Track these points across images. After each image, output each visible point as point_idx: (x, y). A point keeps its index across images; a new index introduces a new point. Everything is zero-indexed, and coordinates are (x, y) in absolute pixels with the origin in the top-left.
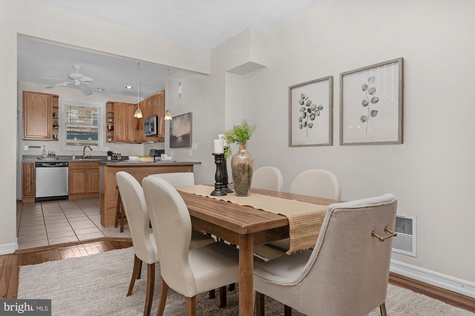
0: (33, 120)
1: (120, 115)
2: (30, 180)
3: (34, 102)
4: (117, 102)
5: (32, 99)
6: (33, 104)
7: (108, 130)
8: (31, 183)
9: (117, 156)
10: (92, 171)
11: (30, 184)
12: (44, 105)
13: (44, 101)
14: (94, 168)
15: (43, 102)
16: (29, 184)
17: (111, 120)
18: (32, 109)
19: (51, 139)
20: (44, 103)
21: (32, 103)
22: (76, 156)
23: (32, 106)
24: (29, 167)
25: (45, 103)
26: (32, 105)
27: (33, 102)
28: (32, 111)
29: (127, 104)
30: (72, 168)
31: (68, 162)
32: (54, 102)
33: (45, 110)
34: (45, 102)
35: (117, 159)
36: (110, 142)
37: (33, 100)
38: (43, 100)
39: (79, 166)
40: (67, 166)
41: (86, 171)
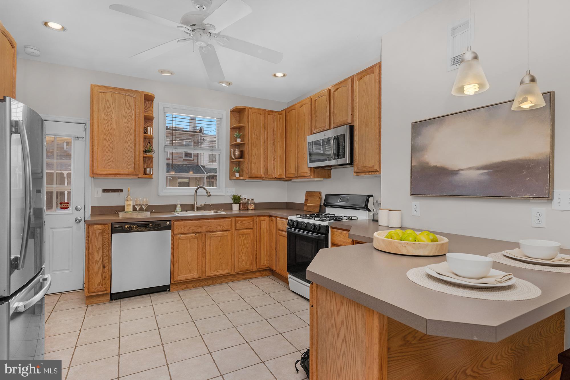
0: (109, 139)
1: (255, 130)
2: (102, 258)
3: (112, 106)
4: (250, 108)
5: (107, 100)
6: (109, 109)
7: (233, 158)
8: (102, 264)
9: (248, 204)
10: (212, 235)
11: (101, 268)
12: (128, 112)
13: (129, 103)
14: (215, 229)
15: (128, 105)
16: (99, 268)
17: (239, 140)
18: (107, 119)
19: (140, 176)
20: (128, 109)
21: (107, 107)
22: (181, 206)
23: (106, 113)
24: (100, 233)
25: (130, 108)
26: (108, 111)
27: (110, 105)
28: (107, 122)
29: (265, 110)
30: (177, 232)
31: (171, 220)
32: (147, 108)
33: (130, 122)
34: (130, 106)
35: (248, 210)
36: (237, 179)
37: (108, 102)
38: (127, 102)
39: (190, 228)
40: (169, 228)
41: (202, 235)
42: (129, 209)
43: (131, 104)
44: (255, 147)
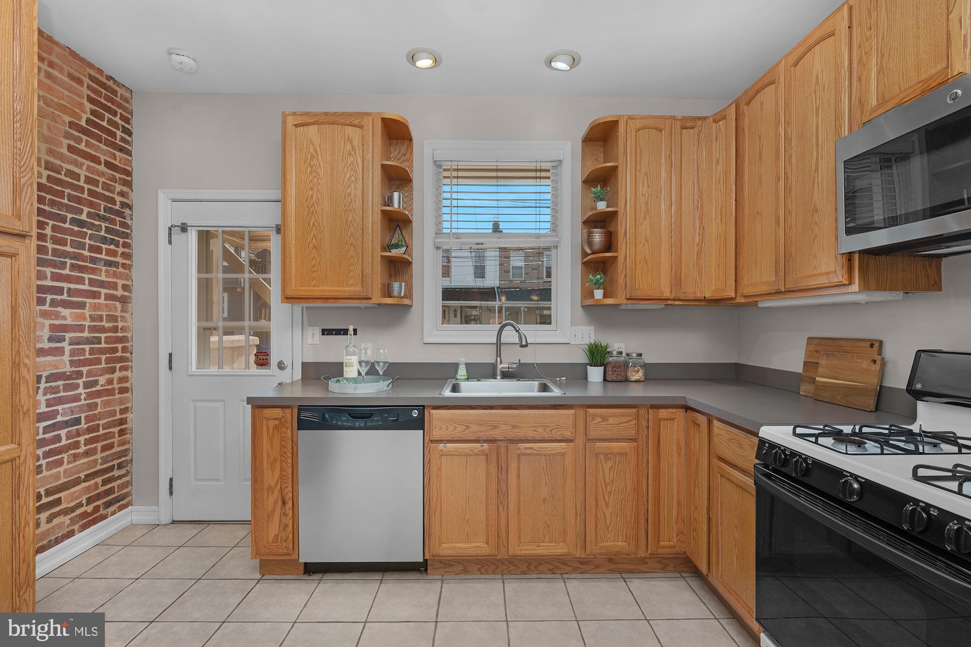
0: (314, 224)
1: (646, 174)
2: (279, 483)
3: (319, 152)
5: (311, 141)
6: (314, 159)
7: (588, 251)
8: (280, 498)
9: (626, 365)
10: (524, 451)
11: (280, 502)
12: (349, 163)
13: (351, 142)
14: (530, 434)
15: (349, 147)
16: (276, 503)
17: (602, 206)
18: (311, 181)
19: (372, 301)
20: (350, 154)
21: (310, 155)
22: (468, 365)
23: (309, 170)
24: (276, 427)
25: (353, 153)
26: (312, 164)
27: (316, 151)
28: (312, 189)
29: (674, 118)
30: (436, 434)
31: (424, 406)
32: (400, 156)
33: (353, 182)
34: (353, 148)
35: (627, 380)
36: (598, 303)
37: (313, 144)
38: (348, 140)
39: (468, 427)
40: (419, 424)
41: (498, 448)
42: (351, 372)
43: (356, 143)
44: (645, 219)
